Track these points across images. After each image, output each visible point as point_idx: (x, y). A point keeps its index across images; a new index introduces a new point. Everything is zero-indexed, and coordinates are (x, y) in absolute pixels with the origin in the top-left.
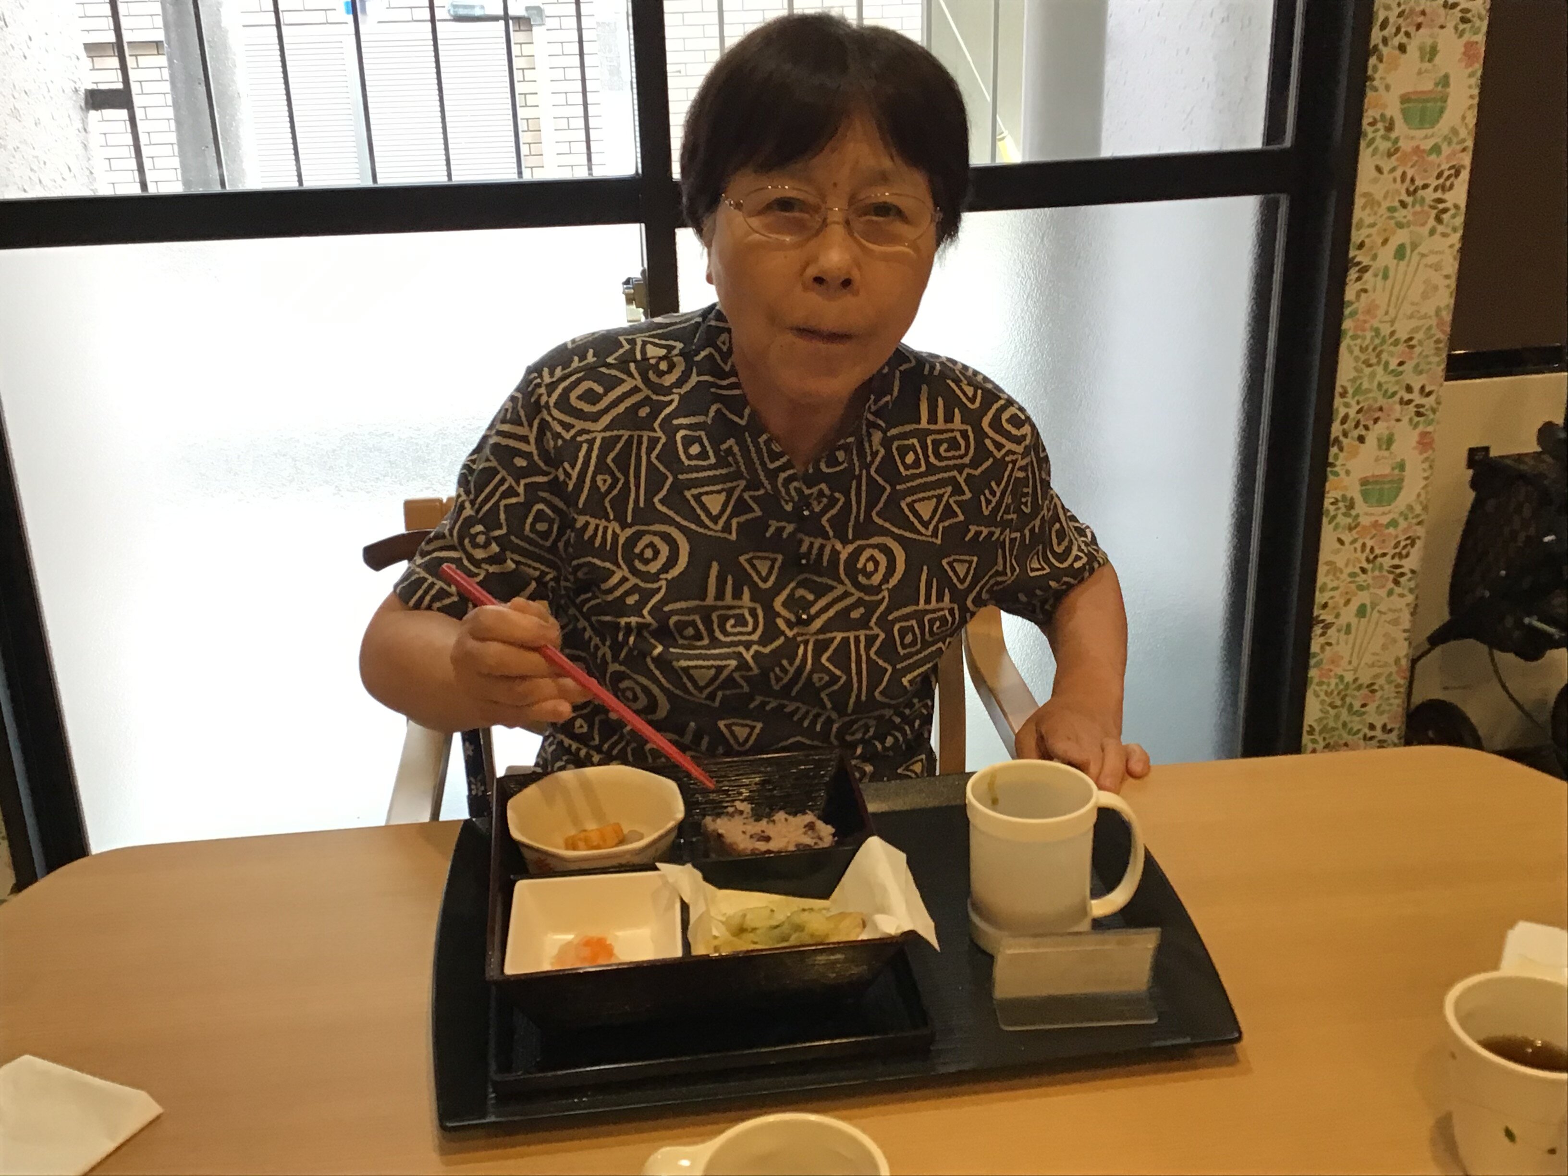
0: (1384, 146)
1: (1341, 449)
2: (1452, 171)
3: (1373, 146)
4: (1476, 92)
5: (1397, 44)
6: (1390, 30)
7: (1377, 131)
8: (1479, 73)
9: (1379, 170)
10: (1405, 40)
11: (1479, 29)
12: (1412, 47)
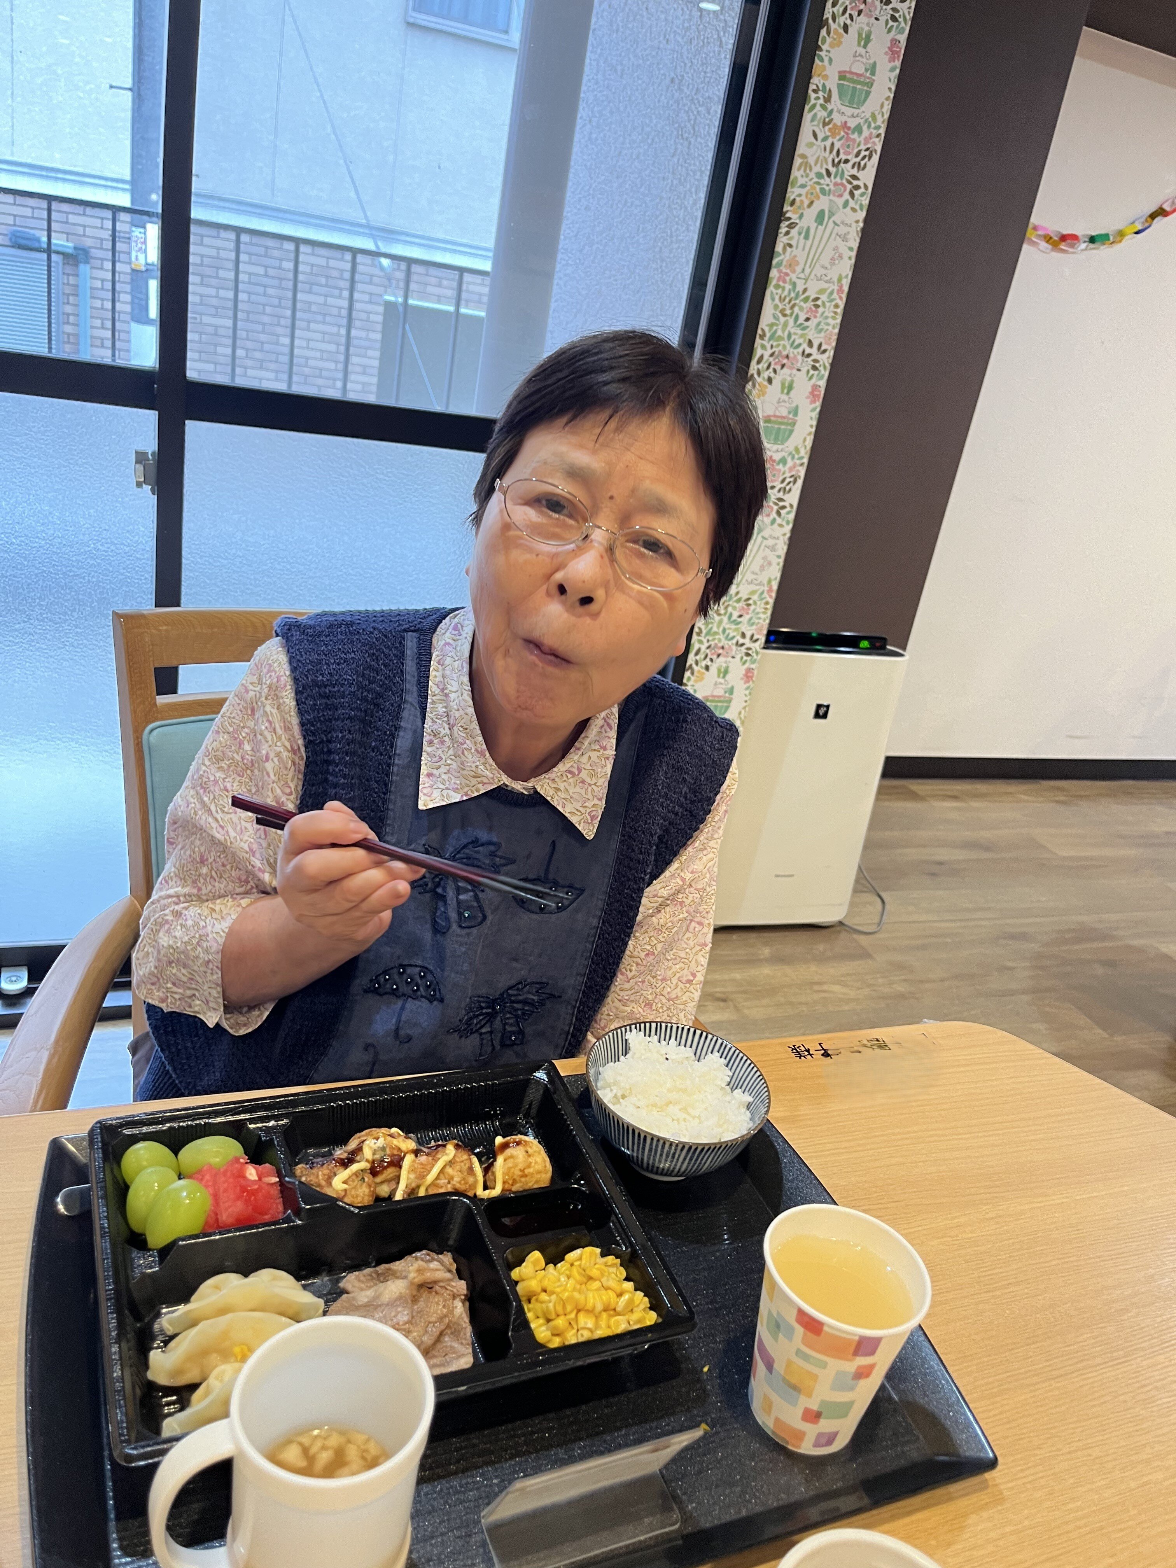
1: (692, 674)
4: (814, 423)
5: (766, 377)
6: (763, 365)
8: (818, 409)
10: (772, 375)
11: (823, 376)
12: (777, 381)
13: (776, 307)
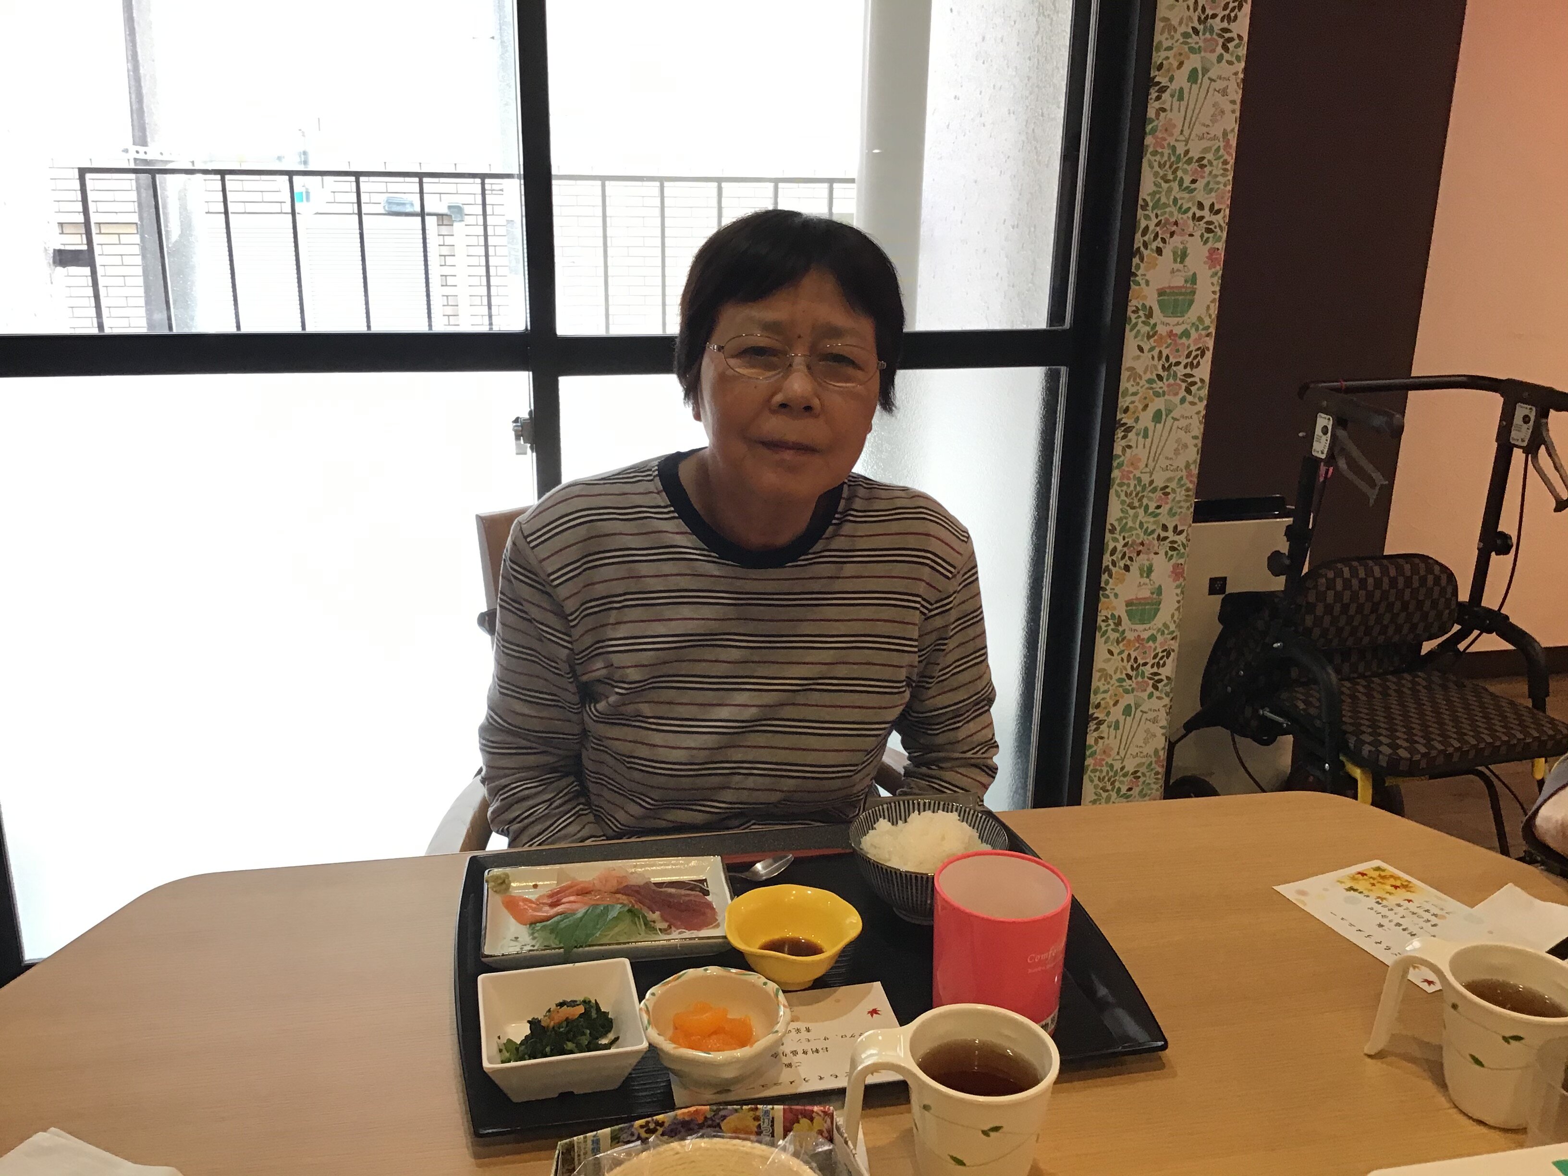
0: (1145, 329)
1: (1110, 576)
2: (1199, 352)
3: (1135, 331)
4: (1217, 289)
5: (1155, 248)
6: (1149, 237)
7: (1139, 317)
8: (1220, 274)
9: (1141, 349)
10: (1161, 245)
11: (1220, 237)
12: (1167, 251)
13: (1156, 174)
